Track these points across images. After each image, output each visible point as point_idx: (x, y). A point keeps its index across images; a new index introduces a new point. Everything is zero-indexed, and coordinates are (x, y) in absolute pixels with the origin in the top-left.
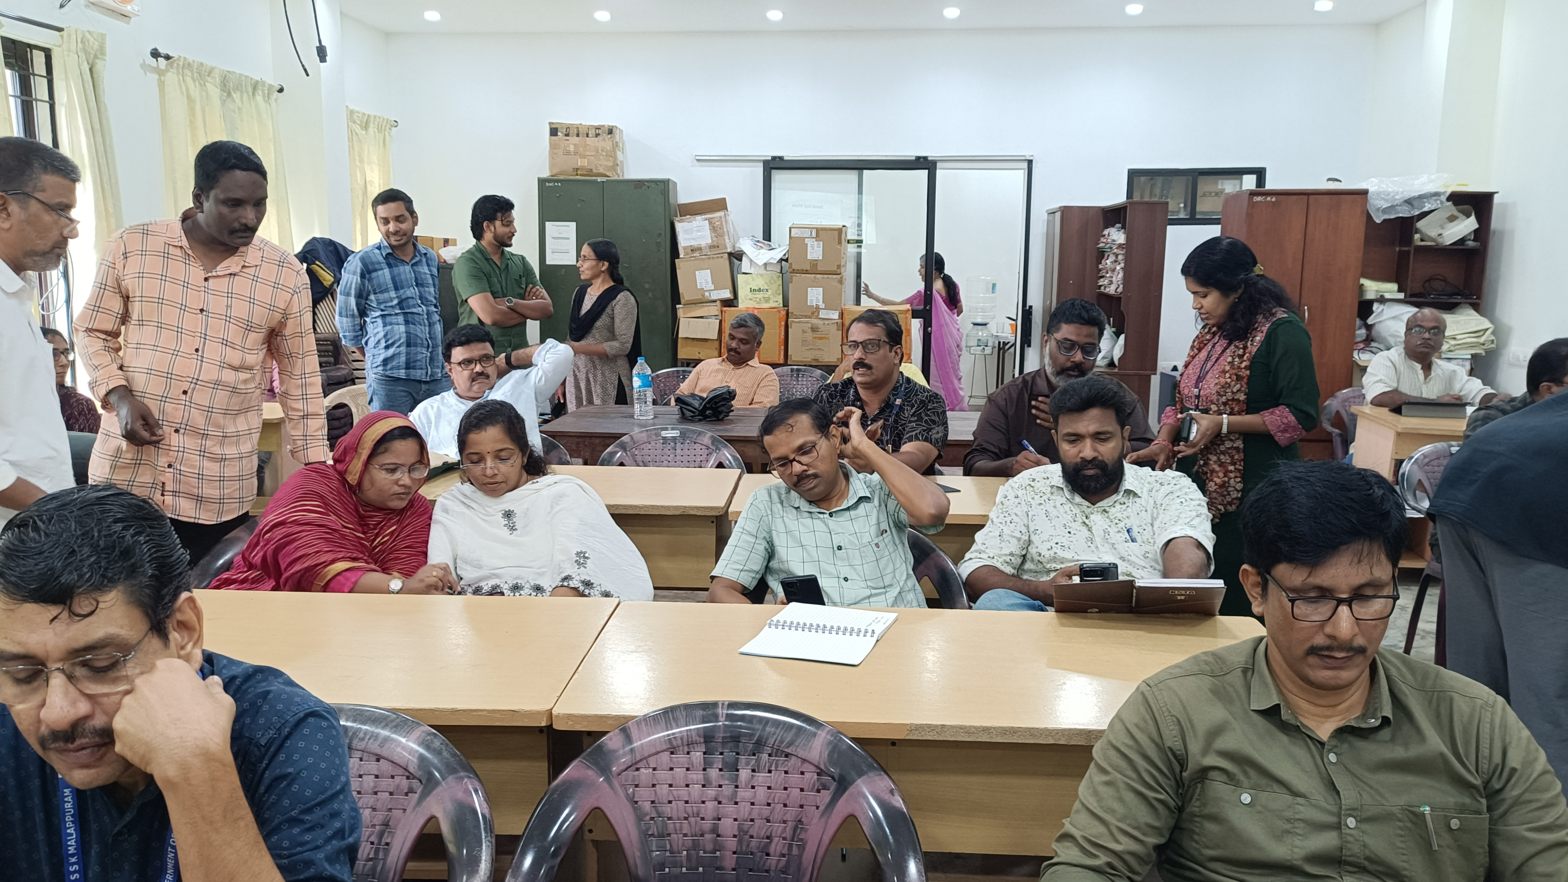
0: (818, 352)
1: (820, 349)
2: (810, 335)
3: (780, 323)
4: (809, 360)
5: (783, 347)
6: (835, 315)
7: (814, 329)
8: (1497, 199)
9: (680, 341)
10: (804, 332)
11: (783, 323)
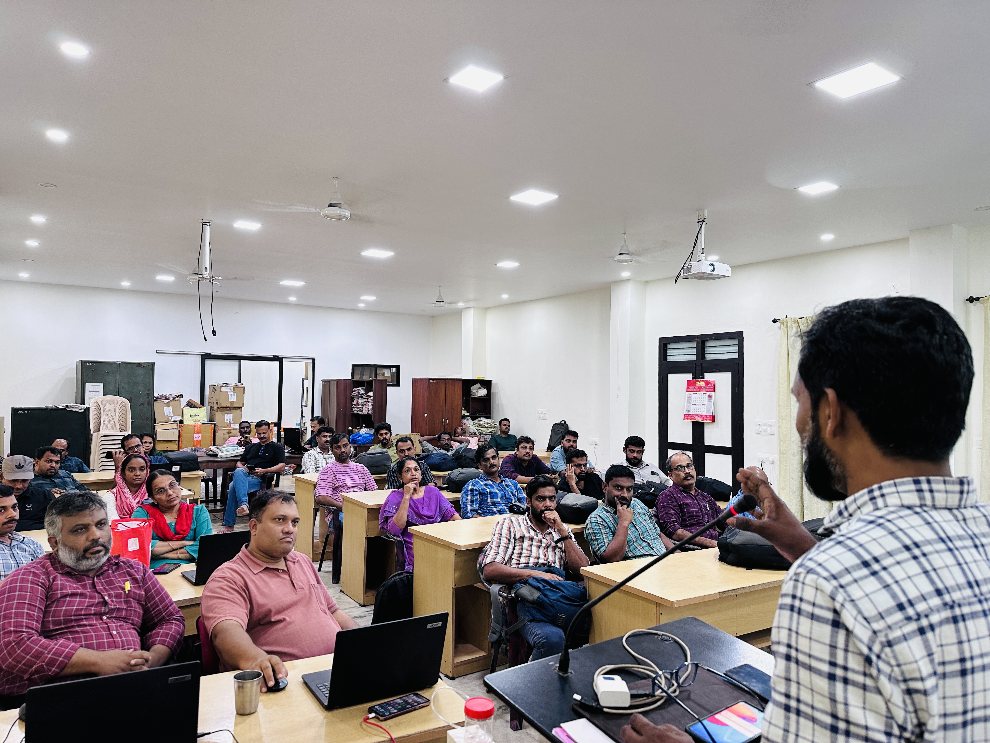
5: (213, 442)
8: (492, 383)
10: (224, 434)
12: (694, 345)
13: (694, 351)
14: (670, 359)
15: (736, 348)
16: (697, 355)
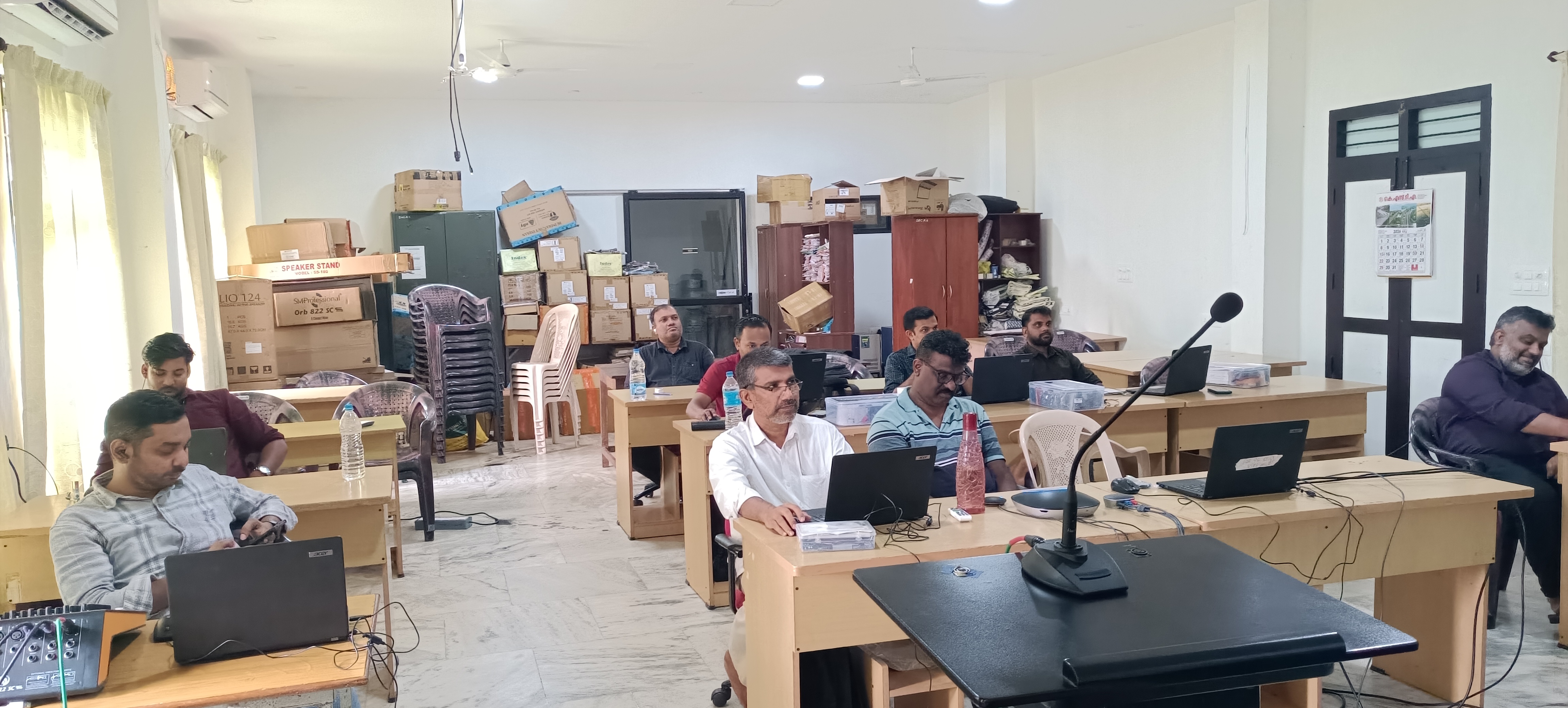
0: (612, 334)
1: (616, 332)
2: (608, 322)
3: (585, 315)
4: (608, 340)
5: (588, 332)
6: (625, 306)
7: (610, 318)
8: (1042, 217)
9: (506, 333)
10: (603, 319)
11: (587, 314)
12: (1394, 119)
13: (1395, 134)
14: (1351, 152)
15: (1476, 122)
16: (1400, 140)
